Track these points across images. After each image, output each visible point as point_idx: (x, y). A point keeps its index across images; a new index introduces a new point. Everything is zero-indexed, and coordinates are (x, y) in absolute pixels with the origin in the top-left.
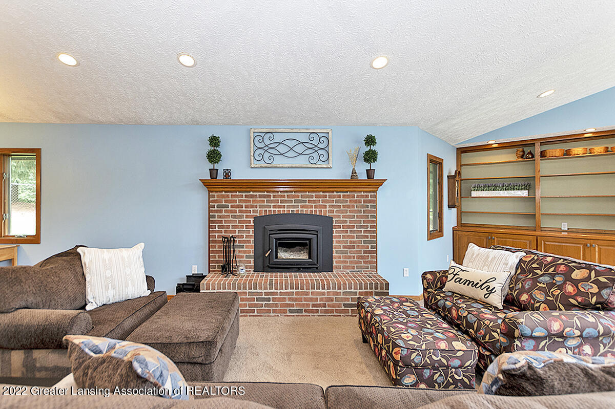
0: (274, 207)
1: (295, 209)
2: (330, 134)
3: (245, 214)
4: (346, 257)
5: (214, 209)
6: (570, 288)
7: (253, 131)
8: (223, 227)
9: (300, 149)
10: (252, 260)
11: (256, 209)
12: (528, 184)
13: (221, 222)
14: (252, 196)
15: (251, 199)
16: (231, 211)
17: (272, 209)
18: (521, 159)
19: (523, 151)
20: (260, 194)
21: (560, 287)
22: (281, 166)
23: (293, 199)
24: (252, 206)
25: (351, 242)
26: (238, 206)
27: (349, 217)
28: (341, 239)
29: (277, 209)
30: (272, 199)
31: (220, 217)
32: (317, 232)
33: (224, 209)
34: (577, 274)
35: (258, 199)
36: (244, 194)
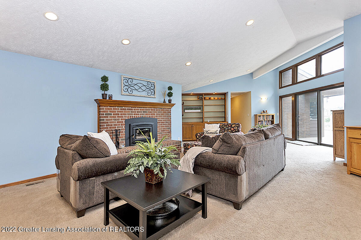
0: (134, 114)
1: (143, 116)
2: (155, 83)
3: (120, 118)
4: (162, 135)
5: (103, 116)
6: (232, 129)
7: (123, 76)
8: (109, 125)
9: (144, 88)
10: (124, 141)
11: (126, 116)
12: (201, 107)
13: (108, 123)
14: (124, 109)
15: (123, 111)
16: (113, 117)
17: (133, 115)
18: (198, 99)
19: (199, 97)
20: (128, 108)
21: (230, 129)
22: (136, 95)
23: (142, 111)
24: (124, 114)
25: (163, 129)
26: (117, 114)
27: (163, 118)
28: (160, 128)
29: (135, 116)
30: (133, 110)
31: (107, 120)
32: (152, 125)
33: (109, 116)
34: (233, 126)
35: (127, 111)
36: (120, 108)
